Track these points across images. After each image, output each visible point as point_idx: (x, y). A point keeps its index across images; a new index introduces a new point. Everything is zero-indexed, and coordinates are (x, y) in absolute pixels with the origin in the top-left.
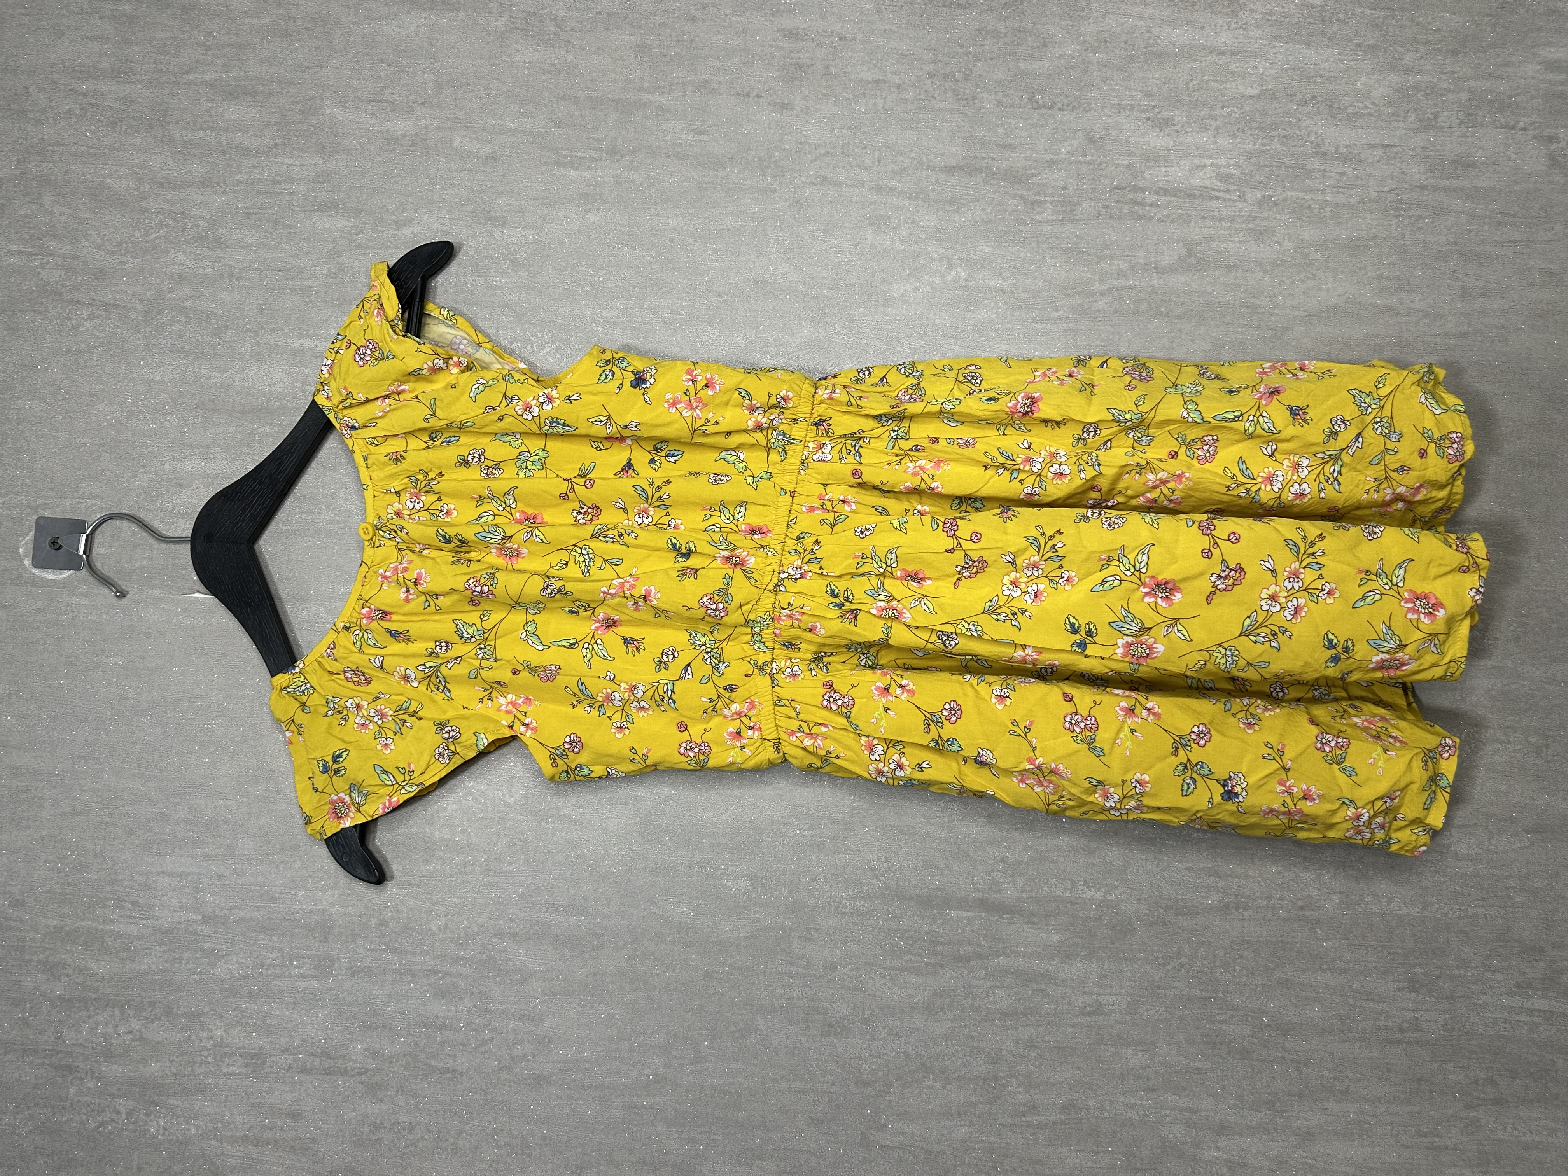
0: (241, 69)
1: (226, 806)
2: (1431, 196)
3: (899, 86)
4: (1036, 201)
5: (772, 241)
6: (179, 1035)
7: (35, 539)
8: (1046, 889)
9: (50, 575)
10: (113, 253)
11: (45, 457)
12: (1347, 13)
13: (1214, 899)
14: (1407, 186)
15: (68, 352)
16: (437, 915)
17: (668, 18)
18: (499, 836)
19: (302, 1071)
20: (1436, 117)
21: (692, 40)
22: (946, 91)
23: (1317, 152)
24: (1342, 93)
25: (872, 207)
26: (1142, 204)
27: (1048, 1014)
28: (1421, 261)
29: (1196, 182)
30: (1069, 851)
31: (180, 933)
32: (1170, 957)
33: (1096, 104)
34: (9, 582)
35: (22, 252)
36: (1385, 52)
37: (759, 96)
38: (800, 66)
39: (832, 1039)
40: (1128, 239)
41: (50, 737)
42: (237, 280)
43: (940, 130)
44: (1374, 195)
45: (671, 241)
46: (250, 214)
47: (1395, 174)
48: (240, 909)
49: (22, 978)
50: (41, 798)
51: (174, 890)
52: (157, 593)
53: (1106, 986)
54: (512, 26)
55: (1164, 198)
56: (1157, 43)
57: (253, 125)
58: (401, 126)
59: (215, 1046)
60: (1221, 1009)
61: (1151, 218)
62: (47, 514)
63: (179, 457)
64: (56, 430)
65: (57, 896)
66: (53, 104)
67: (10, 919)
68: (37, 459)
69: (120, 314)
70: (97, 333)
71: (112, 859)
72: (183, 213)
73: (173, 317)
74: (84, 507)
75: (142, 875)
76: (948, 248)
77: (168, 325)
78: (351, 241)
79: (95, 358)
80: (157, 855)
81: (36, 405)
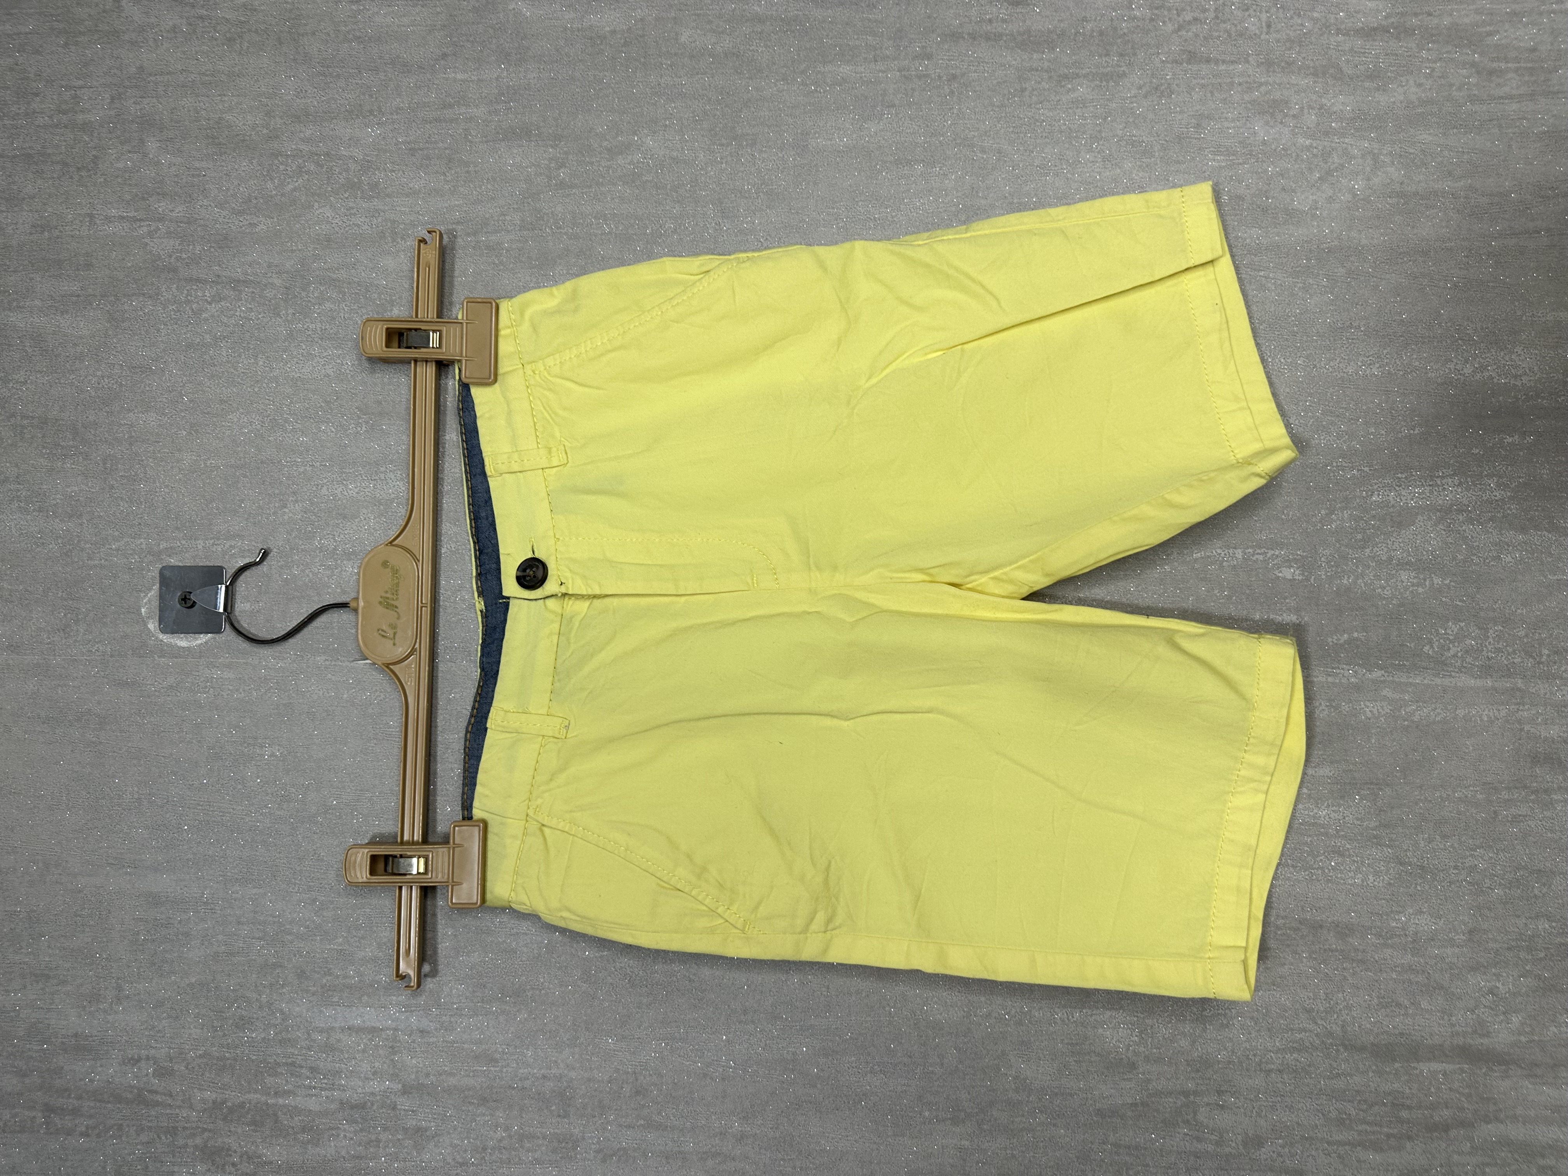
4: (1495, 69)
7: (161, 597)
8: (1553, 1029)
9: (182, 642)
10: (241, 213)
11: (167, 486)
15: (189, 346)
16: (712, 1078)
25: (1263, 89)
31: (375, 1107)
34: (130, 652)
35: (123, 218)
41: (194, 854)
42: (402, 239)
46: (414, 149)
48: (451, 1074)
49: (176, 1169)
50: (187, 934)
51: (364, 1051)
52: (320, 659)
57: (413, 32)
62: (173, 561)
63: (339, 479)
64: (179, 450)
65: (215, 1062)
66: (153, 20)
67: (156, 1092)
68: (158, 490)
69: (253, 292)
70: (225, 320)
71: (282, 1012)
72: (328, 155)
73: (321, 293)
74: (220, 549)
75: (321, 1031)
76: (1373, 139)
77: (315, 304)
78: (550, 178)
79: (224, 354)
80: (340, 1006)
81: (152, 418)
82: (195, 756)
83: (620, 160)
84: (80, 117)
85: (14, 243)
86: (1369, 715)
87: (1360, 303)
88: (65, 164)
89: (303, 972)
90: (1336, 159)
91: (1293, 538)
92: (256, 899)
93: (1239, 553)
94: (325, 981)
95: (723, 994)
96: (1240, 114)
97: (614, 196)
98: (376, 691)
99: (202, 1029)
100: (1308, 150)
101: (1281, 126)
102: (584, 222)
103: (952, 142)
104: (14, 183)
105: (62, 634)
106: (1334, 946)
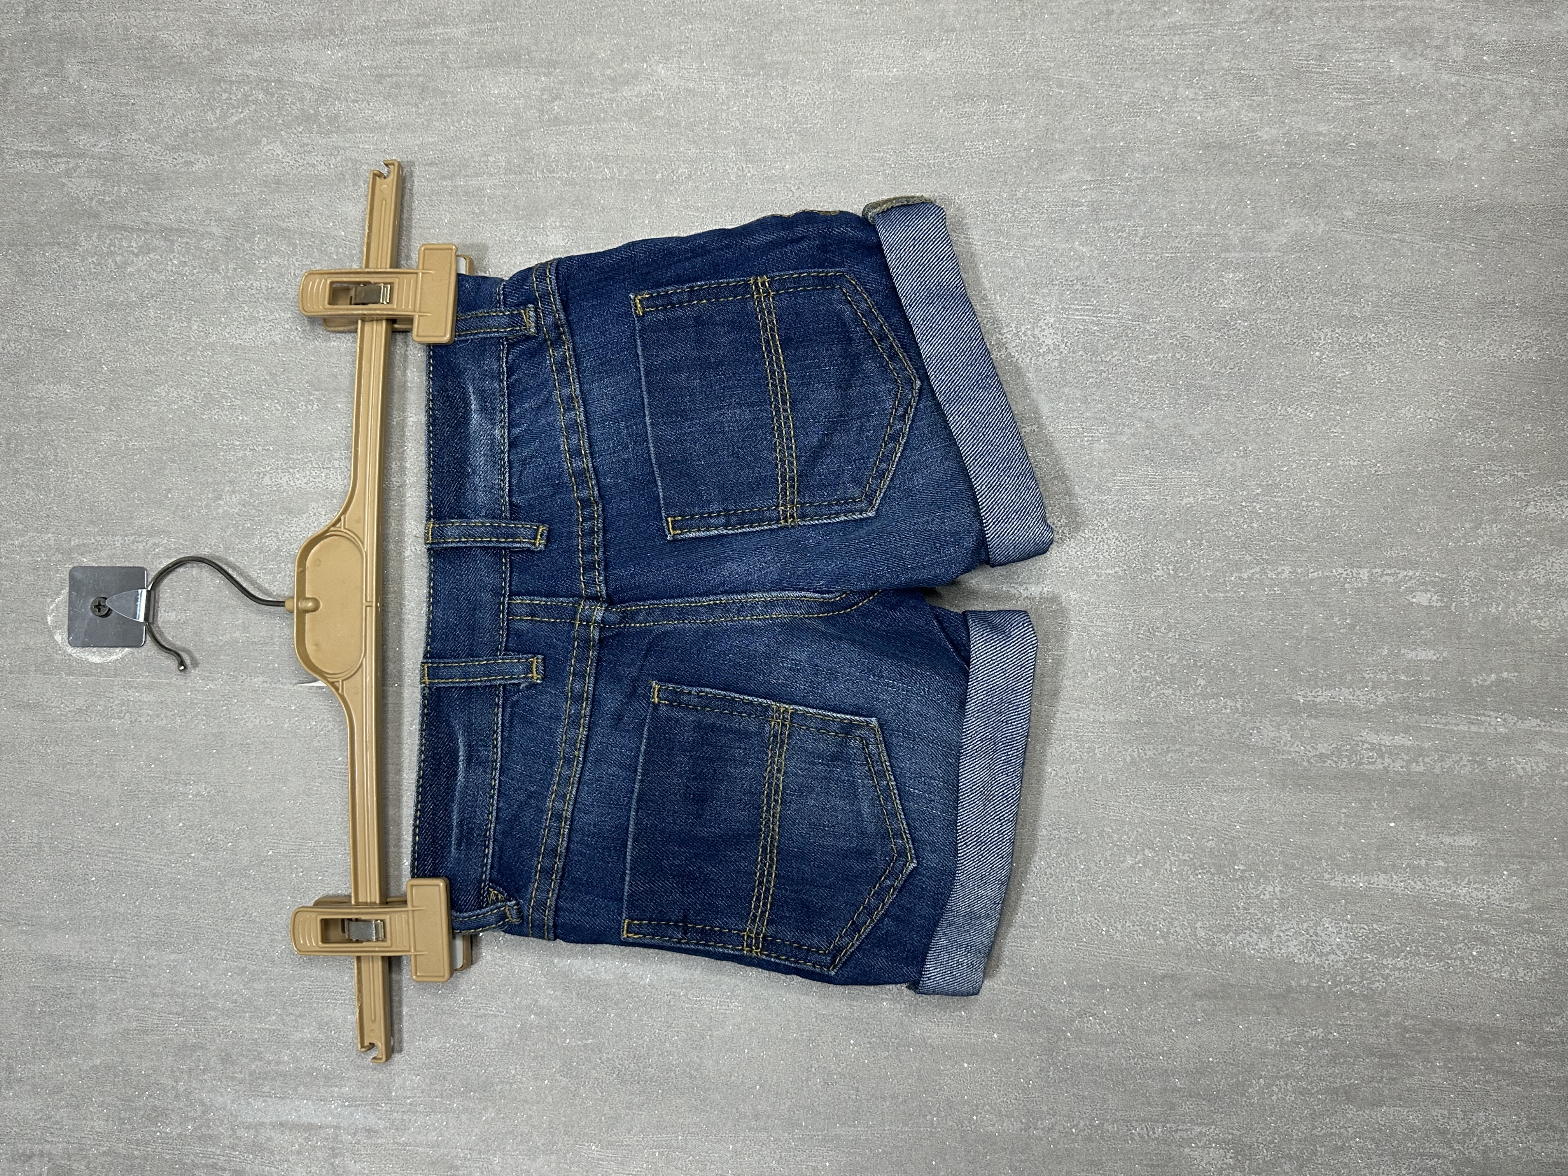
7: (70, 602)
9: (95, 657)
10: (175, 149)
11: (81, 472)
15: (111, 305)
34: (33, 668)
35: (37, 153)
41: (102, 910)
46: (381, 76)
50: (92, 1007)
51: (299, 1152)
52: (258, 680)
62: (86, 561)
63: (285, 467)
64: (97, 429)
65: (121, 1160)
68: (70, 476)
69: (188, 243)
70: (154, 275)
71: (203, 1104)
72: (279, 81)
73: (268, 245)
74: (141, 548)
75: (248, 1128)
76: (1532, 76)
77: (261, 258)
78: (542, 112)
79: (152, 315)
80: (271, 1097)
81: (65, 390)
82: (106, 793)
83: (626, 92)
86: (1521, 772)
87: (1516, 273)
89: (228, 1055)
90: (1487, 99)
91: (1430, 557)
92: (175, 966)
93: (1364, 574)
94: (253, 1067)
95: (731, 1094)
96: (1372, 44)
97: (618, 135)
98: (323, 720)
99: (107, 1121)
100: (1454, 88)
101: (1420, 59)
102: (582, 165)
103: (1023, 73)
106: (1475, 1054)
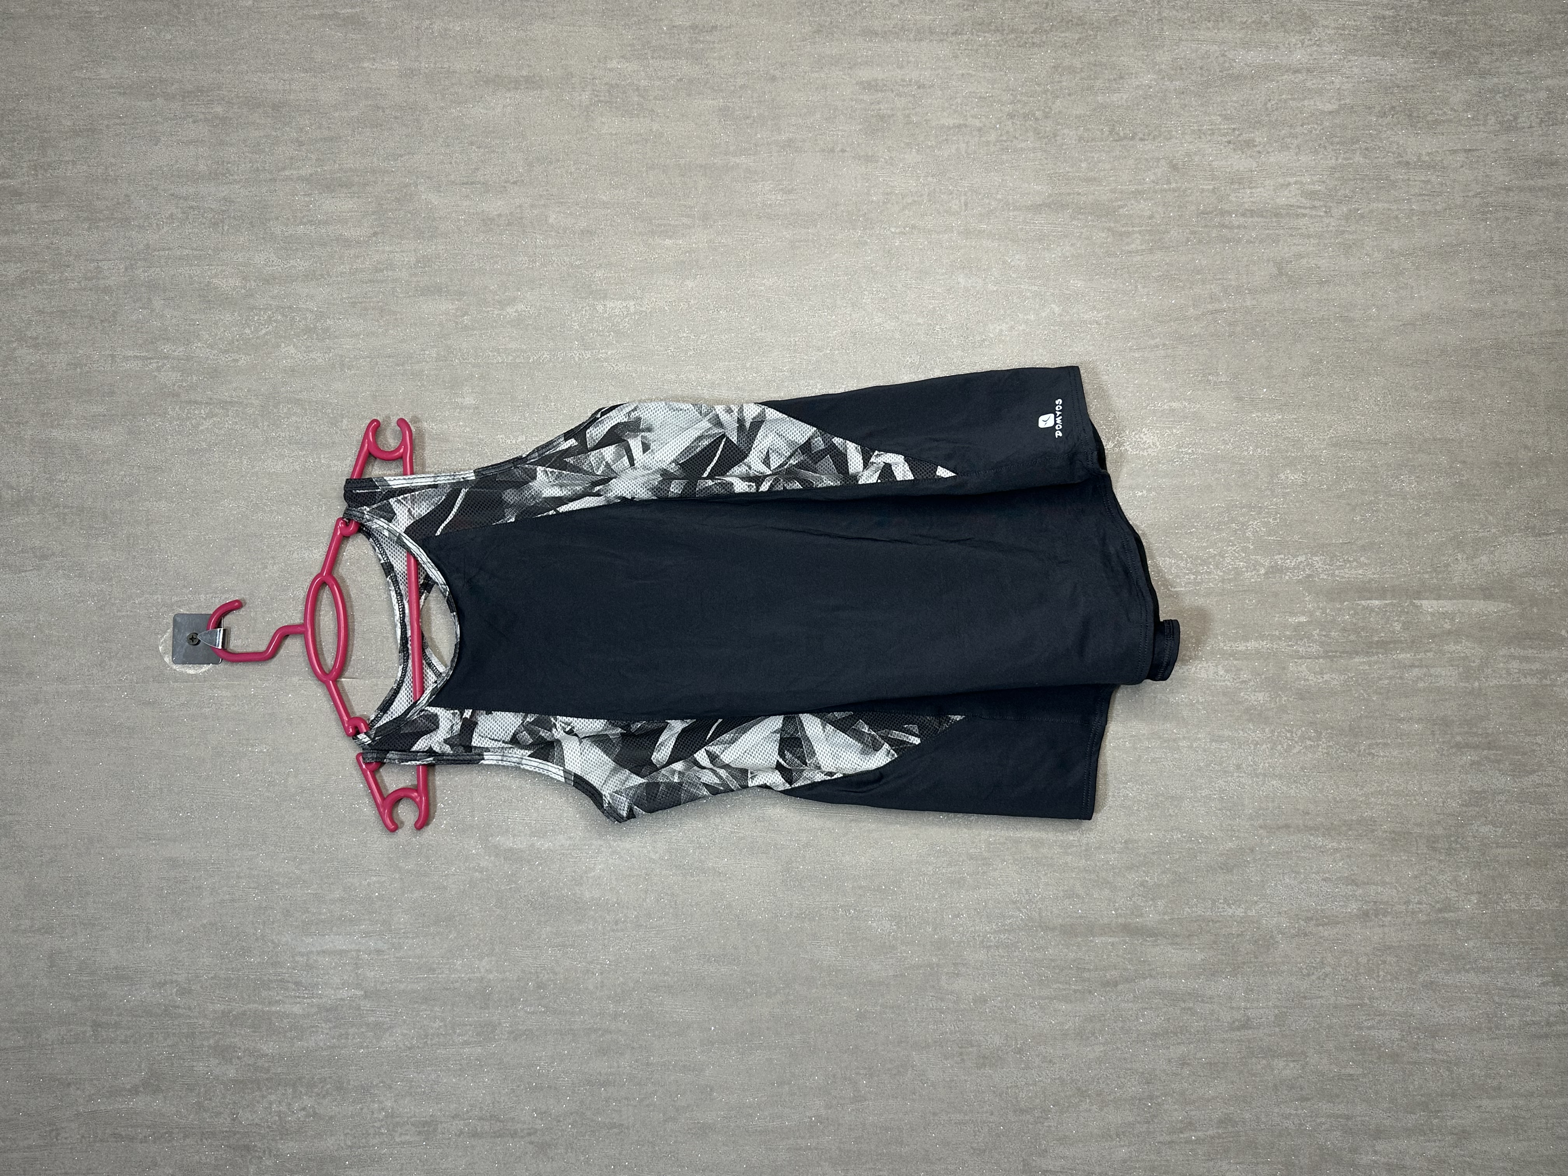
0: (335, 162)
1: (378, 882)
2: (1516, 197)
3: (980, 130)
4: (1125, 232)
5: (866, 293)
6: (351, 1108)
7: (174, 636)
8: (1187, 909)
9: (190, 670)
10: (226, 351)
11: (176, 555)
12: (1419, 22)
13: (1353, 907)
14: (1491, 189)
16: (593, 973)
17: (748, 80)
18: (646, 892)
19: (473, 1136)
20: (1516, 118)
21: (773, 100)
22: (1027, 131)
23: (1399, 162)
24: (1420, 101)
25: (962, 251)
26: (1231, 228)
27: (1198, 1031)
28: (1511, 262)
29: (1281, 201)
30: (1208, 871)
31: (344, 1009)
32: (1314, 967)
33: (1177, 132)
34: (152, 679)
35: (137, 357)
36: (1460, 57)
37: (843, 151)
38: (882, 118)
39: (988, 1071)
40: (1218, 262)
41: (203, 828)
42: (348, 369)
43: (1024, 170)
44: (1459, 201)
45: (768, 300)
46: (355, 303)
47: (1480, 178)
48: (401, 982)
49: (195, 1064)
50: (199, 888)
51: (335, 968)
52: (295, 679)
53: (1253, 1000)
54: (596, 99)
55: (1251, 220)
56: (1232, 66)
57: (351, 217)
58: (495, 206)
59: (386, 1117)
60: (1369, 1015)
61: (1239, 241)
62: (183, 611)
63: (306, 547)
64: (185, 528)
65: (223, 982)
66: (155, 210)
67: (178, 1007)
68: (169, 558)
69: (237, 410)
70: (217, 431)
71: (273, 942)
72: (291, 308)
73: (289, 409)
75: (302, 955)
77: (285, 418)
78: (457, 323)
79: (217, 456)
80: (316, 935)
81: (163, 505)
82: (202, 754)
83: (508, 309)
84: (102, 282)
85: (54, 377)
88: (91, 317)
89: (288, 911)
92: (252, 859)
94: (304, 917)
97: (505, 336)
99: (213, 958)
102: (483, 355)
104: (53, 332)
105: (99, 668)
